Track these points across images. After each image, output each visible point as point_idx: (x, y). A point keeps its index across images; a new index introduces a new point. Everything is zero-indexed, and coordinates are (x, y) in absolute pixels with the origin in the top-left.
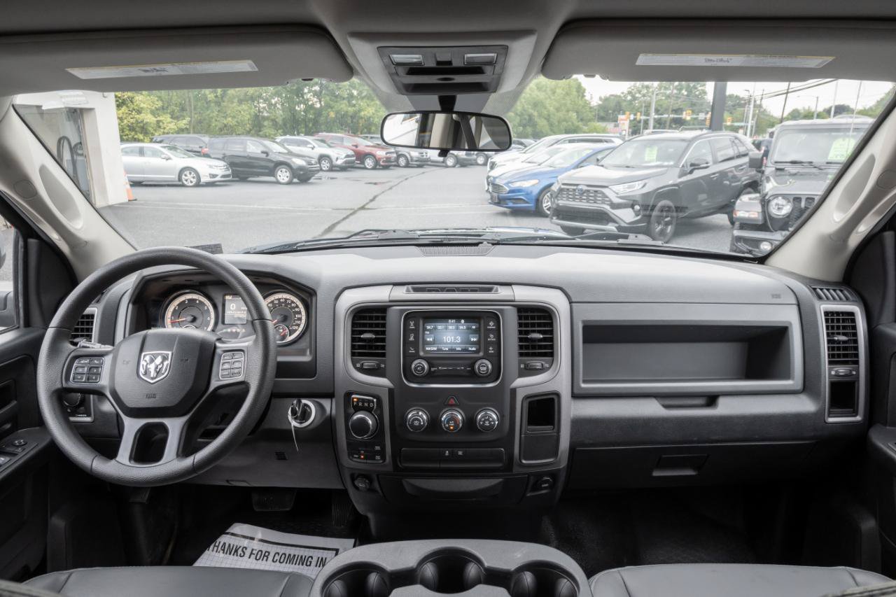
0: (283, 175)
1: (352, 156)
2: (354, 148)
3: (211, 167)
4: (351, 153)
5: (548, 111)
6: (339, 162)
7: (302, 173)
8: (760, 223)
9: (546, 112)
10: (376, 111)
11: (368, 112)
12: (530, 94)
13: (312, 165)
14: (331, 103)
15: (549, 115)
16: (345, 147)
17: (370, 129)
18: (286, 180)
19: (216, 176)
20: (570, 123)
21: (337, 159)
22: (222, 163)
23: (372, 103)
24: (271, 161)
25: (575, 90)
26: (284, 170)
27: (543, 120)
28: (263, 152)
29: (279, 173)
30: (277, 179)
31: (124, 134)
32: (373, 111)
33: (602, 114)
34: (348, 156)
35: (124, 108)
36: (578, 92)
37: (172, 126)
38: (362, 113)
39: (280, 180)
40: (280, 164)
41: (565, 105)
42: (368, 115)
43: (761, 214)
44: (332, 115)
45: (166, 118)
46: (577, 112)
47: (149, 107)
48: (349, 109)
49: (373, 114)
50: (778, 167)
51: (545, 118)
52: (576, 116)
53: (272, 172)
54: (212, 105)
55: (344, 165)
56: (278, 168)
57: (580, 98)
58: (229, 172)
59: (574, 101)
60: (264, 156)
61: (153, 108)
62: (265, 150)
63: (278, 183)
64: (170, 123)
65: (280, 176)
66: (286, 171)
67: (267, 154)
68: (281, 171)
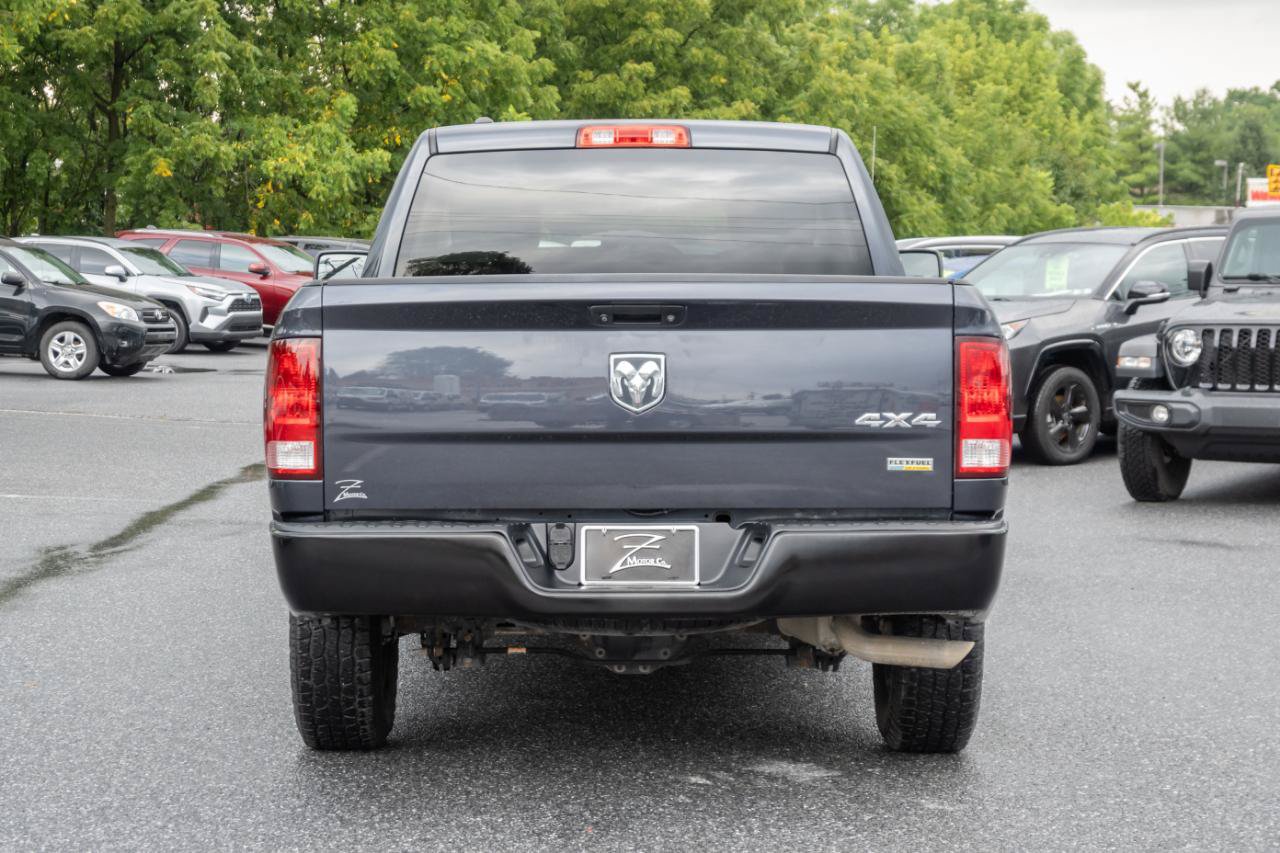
0: (67, 351)
1: (253, 305)
2: (256, 280)
4: (247, 293)
5: (943, 164)
6: (212, 323)
7: (125, 344)
8: (1154, 376)
9: (932, 168)
10: (318, 155)
11: (293, 161)
12: (874, 102)
13: (156, 321)
14: (159, 125)
15: (944, 178)
16: (227, 275)
17: (294, 219)
18: (76, 365)
20: (1025, 208)
21: (205, 313)
23: (303, 129)
24: (31, 309)
25: (1053, 80)
26: (69, 336)
27: (922, 193)
29: (55, 344)
30: (47, 364)
32: (311, 158)
33: (1187, 171)
34: (239, 304)
36: (1067, 90)
38: (269, 165)
39: (57, 364)
40: (58, 316)
41: (1007, 139)
42: (292, 170)
43: (1155, 360)
44: (163, 168)
46: (1057, 167)
48: (224, 148)
49: (308, 167)
50: (1228, 286)
51: (933, 191)
52: (1051, 183)
53: (32, 344)
55: (227, 332)
56: (58, 326)
57: (1075, 111)
59: (1052, 126)
60: (9, 294)
62: (12, 271)
63: (53, 375)
65: (56, 354)
66: (76, 341)
67: (18, 285)
68: (61, 340)
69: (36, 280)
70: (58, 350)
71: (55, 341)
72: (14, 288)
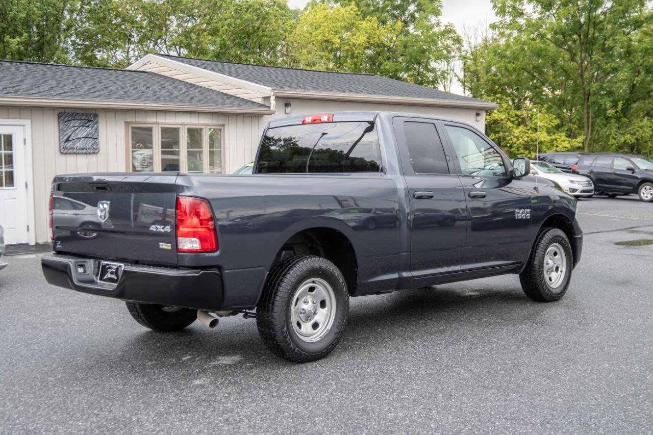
0: (647, 192)
3: (572, 182)
18: (650, 197)
19: (577, 190)
22: (585, 179)
24: (636, 178)
26: (648, 187)
28: (629, 169)
29: (643, 190)
30: (640, 196)
31: (519, 152)
35: (522, 126)
37: (566, 144)
39: (644, 197)
40: (645, 181)
45: (561, 136)
47: (546, 125)
53: (636, 190)
54: (613, 121)
56: (644, 184)
58: (592, 187)
60: (630, 173)
61: (550, 126)
62: (631, 166)
63: (642, 200)
64: (564, 141)
65: (644, 193)
66: (650, 189)
67: (633, 170)
68: (645, 189)
69: (639, 169)
70: (644, 192)
71: (643, 189)
72: (631, 172)
